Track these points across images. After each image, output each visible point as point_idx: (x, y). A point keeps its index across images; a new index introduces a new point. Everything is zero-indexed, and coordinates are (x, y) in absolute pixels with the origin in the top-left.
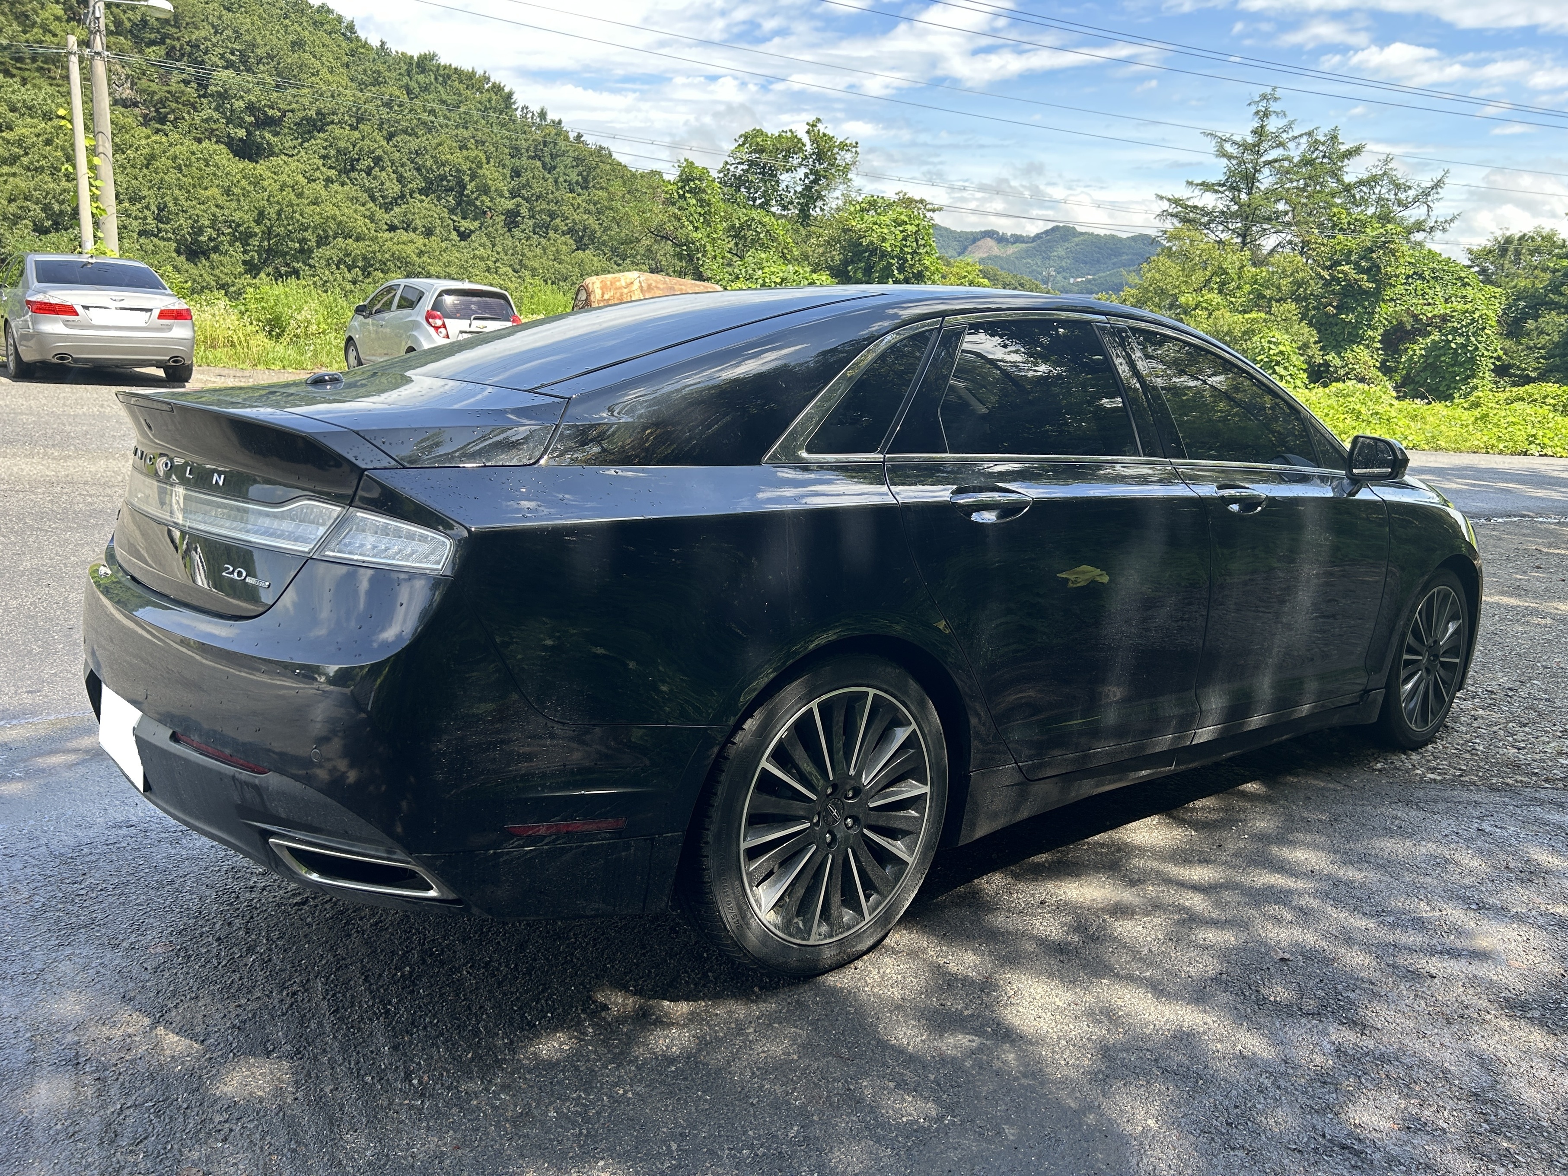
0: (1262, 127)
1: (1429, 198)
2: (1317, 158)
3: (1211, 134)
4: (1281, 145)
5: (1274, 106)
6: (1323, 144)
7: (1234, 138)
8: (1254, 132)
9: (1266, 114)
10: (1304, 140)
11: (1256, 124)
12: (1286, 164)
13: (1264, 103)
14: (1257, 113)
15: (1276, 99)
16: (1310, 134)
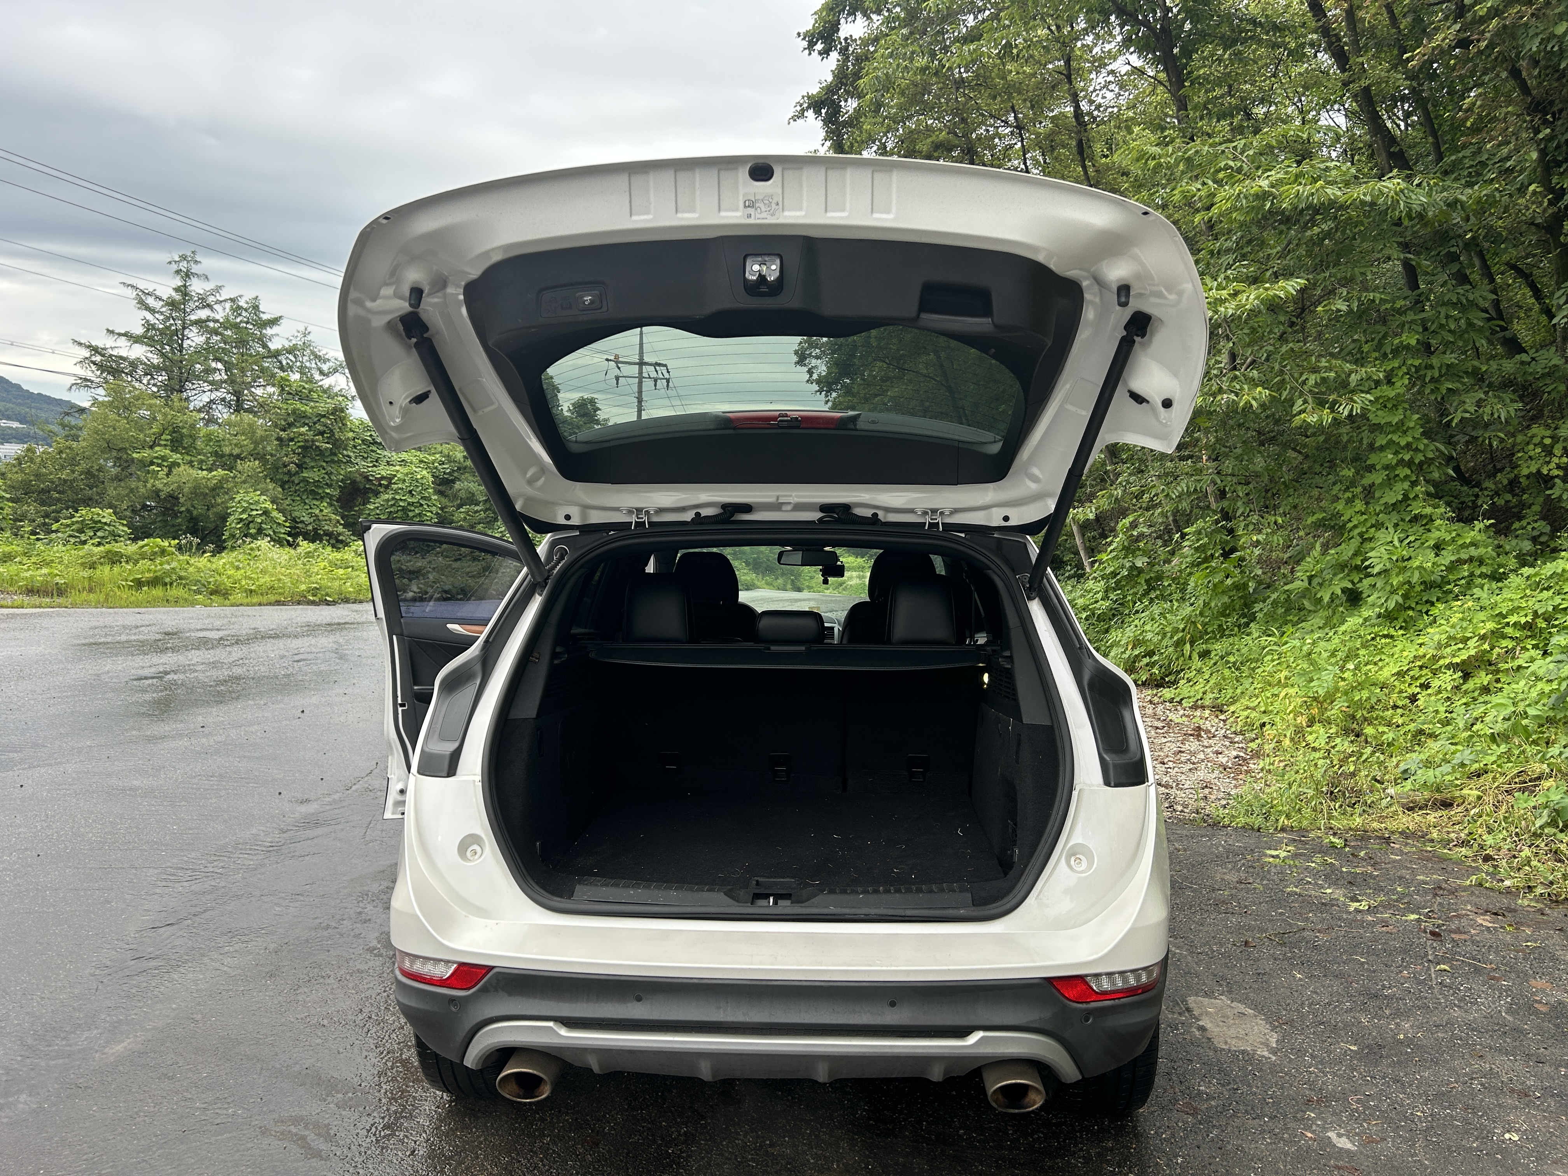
0: (185, 286)
2: (241, 322)
3: (132, 286)
4: (209, 306)
5: (195, 269)
6: (246, 311)
7: (157, 293)
8: (177, 290)
9: (188, 275)
10: (228, 305)
11: (179, 282)
12: (211, 324)
13: (185, 264)
14: (178, 272)
15: (196, 262)
16: (232, 300)
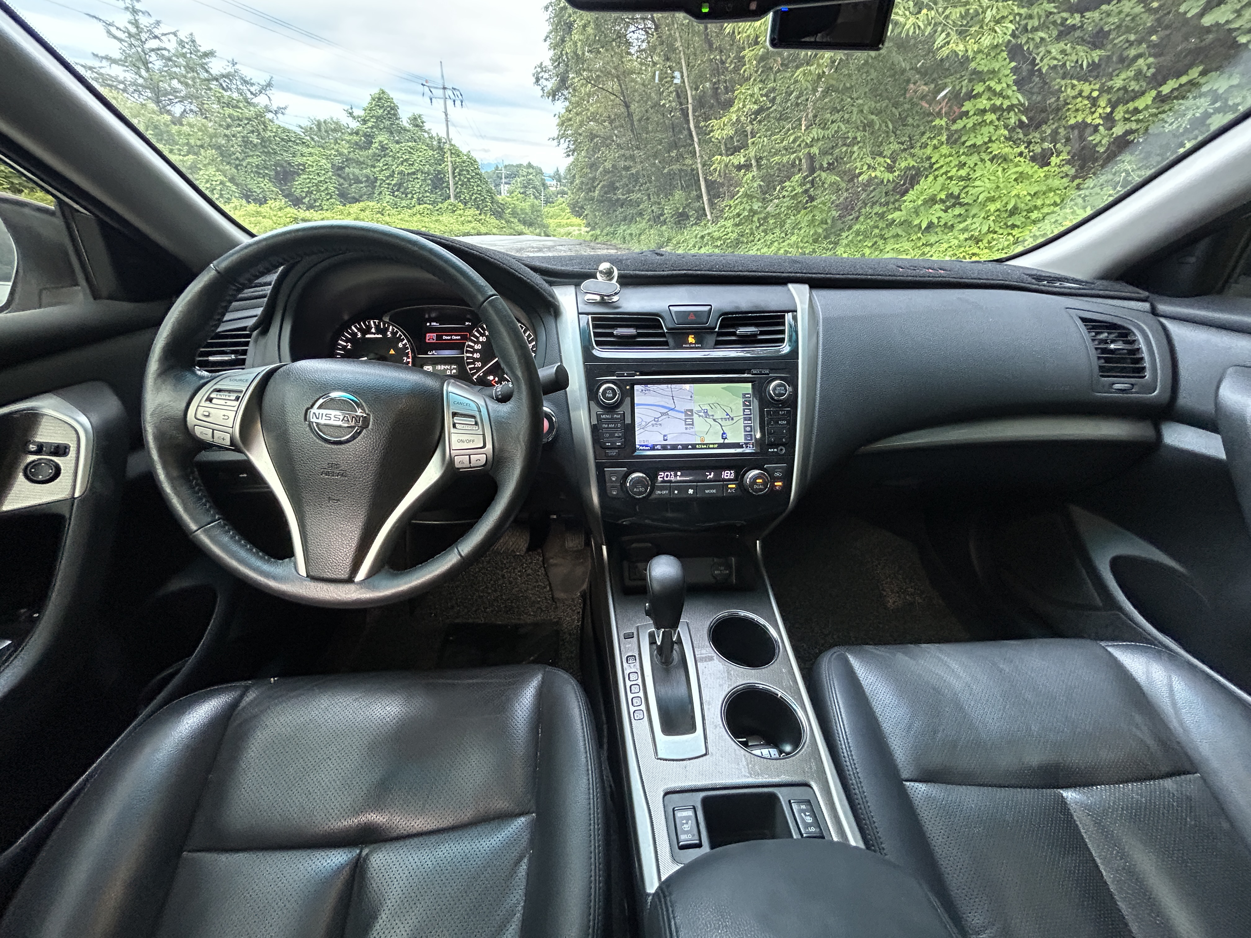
0: (136, 20)
1: (267, 92)
2: (187, 53)
4: (156, 37)
6: (187, 43)
7: (117, 24)
8: (131, 23)
9: (134, 11)
10: (172, 37)
11: (129, 17)
12: (166, 53)
14: (126, 8)
16: (175, 34)
